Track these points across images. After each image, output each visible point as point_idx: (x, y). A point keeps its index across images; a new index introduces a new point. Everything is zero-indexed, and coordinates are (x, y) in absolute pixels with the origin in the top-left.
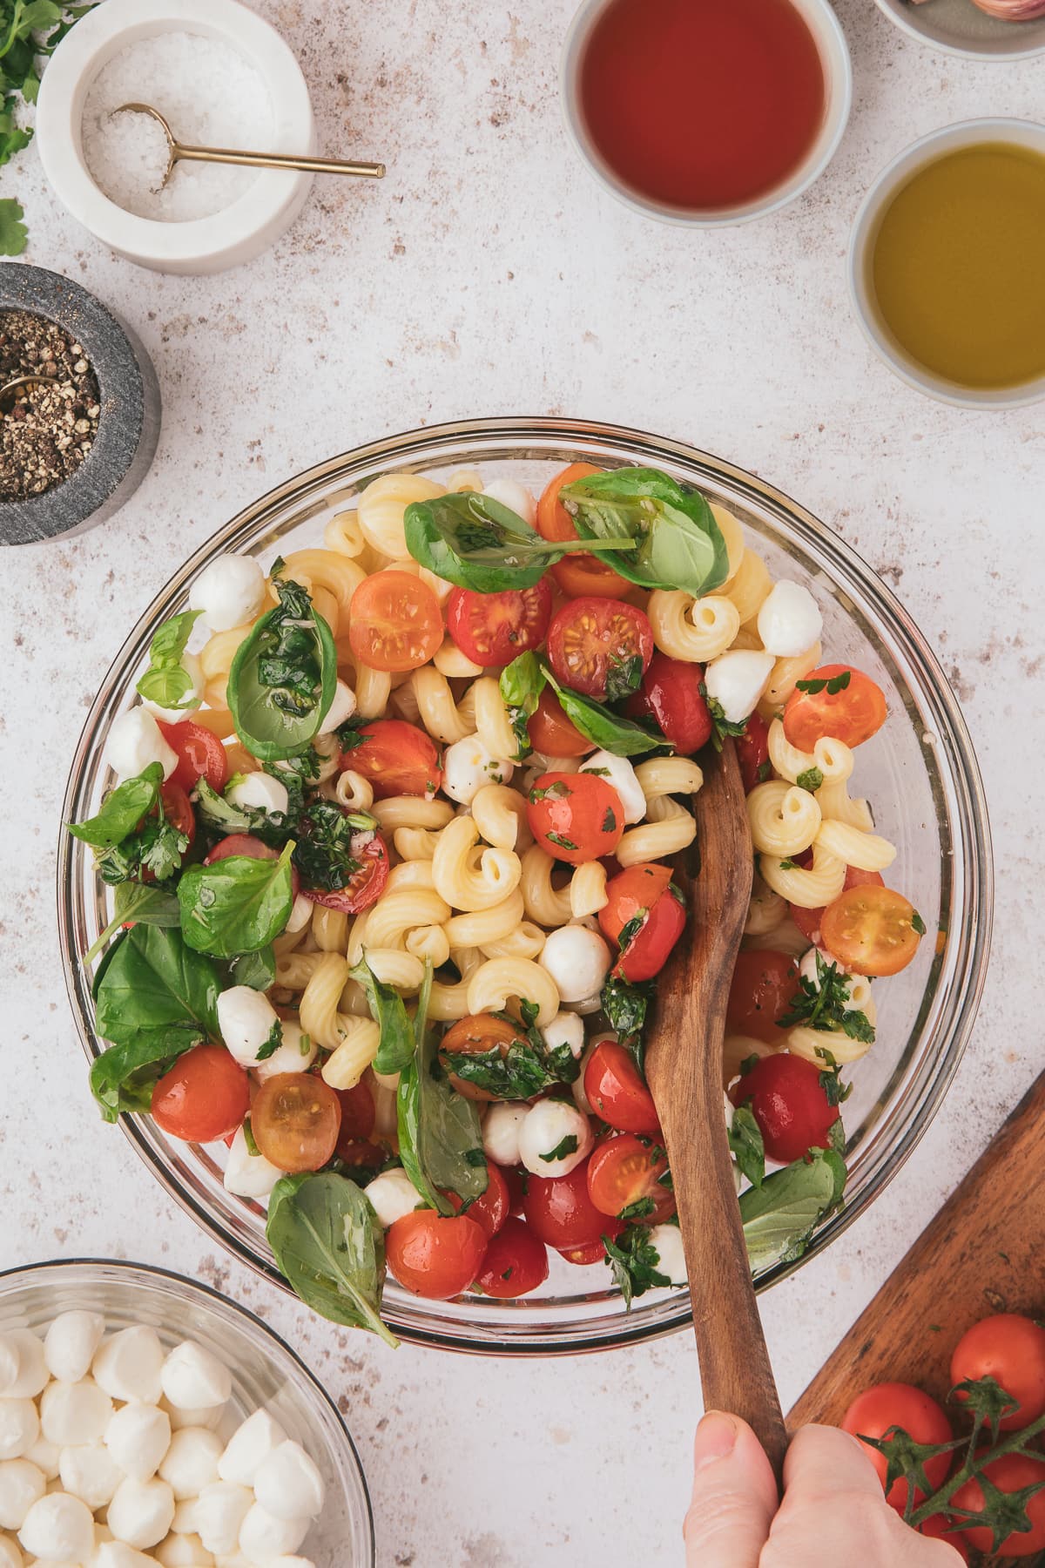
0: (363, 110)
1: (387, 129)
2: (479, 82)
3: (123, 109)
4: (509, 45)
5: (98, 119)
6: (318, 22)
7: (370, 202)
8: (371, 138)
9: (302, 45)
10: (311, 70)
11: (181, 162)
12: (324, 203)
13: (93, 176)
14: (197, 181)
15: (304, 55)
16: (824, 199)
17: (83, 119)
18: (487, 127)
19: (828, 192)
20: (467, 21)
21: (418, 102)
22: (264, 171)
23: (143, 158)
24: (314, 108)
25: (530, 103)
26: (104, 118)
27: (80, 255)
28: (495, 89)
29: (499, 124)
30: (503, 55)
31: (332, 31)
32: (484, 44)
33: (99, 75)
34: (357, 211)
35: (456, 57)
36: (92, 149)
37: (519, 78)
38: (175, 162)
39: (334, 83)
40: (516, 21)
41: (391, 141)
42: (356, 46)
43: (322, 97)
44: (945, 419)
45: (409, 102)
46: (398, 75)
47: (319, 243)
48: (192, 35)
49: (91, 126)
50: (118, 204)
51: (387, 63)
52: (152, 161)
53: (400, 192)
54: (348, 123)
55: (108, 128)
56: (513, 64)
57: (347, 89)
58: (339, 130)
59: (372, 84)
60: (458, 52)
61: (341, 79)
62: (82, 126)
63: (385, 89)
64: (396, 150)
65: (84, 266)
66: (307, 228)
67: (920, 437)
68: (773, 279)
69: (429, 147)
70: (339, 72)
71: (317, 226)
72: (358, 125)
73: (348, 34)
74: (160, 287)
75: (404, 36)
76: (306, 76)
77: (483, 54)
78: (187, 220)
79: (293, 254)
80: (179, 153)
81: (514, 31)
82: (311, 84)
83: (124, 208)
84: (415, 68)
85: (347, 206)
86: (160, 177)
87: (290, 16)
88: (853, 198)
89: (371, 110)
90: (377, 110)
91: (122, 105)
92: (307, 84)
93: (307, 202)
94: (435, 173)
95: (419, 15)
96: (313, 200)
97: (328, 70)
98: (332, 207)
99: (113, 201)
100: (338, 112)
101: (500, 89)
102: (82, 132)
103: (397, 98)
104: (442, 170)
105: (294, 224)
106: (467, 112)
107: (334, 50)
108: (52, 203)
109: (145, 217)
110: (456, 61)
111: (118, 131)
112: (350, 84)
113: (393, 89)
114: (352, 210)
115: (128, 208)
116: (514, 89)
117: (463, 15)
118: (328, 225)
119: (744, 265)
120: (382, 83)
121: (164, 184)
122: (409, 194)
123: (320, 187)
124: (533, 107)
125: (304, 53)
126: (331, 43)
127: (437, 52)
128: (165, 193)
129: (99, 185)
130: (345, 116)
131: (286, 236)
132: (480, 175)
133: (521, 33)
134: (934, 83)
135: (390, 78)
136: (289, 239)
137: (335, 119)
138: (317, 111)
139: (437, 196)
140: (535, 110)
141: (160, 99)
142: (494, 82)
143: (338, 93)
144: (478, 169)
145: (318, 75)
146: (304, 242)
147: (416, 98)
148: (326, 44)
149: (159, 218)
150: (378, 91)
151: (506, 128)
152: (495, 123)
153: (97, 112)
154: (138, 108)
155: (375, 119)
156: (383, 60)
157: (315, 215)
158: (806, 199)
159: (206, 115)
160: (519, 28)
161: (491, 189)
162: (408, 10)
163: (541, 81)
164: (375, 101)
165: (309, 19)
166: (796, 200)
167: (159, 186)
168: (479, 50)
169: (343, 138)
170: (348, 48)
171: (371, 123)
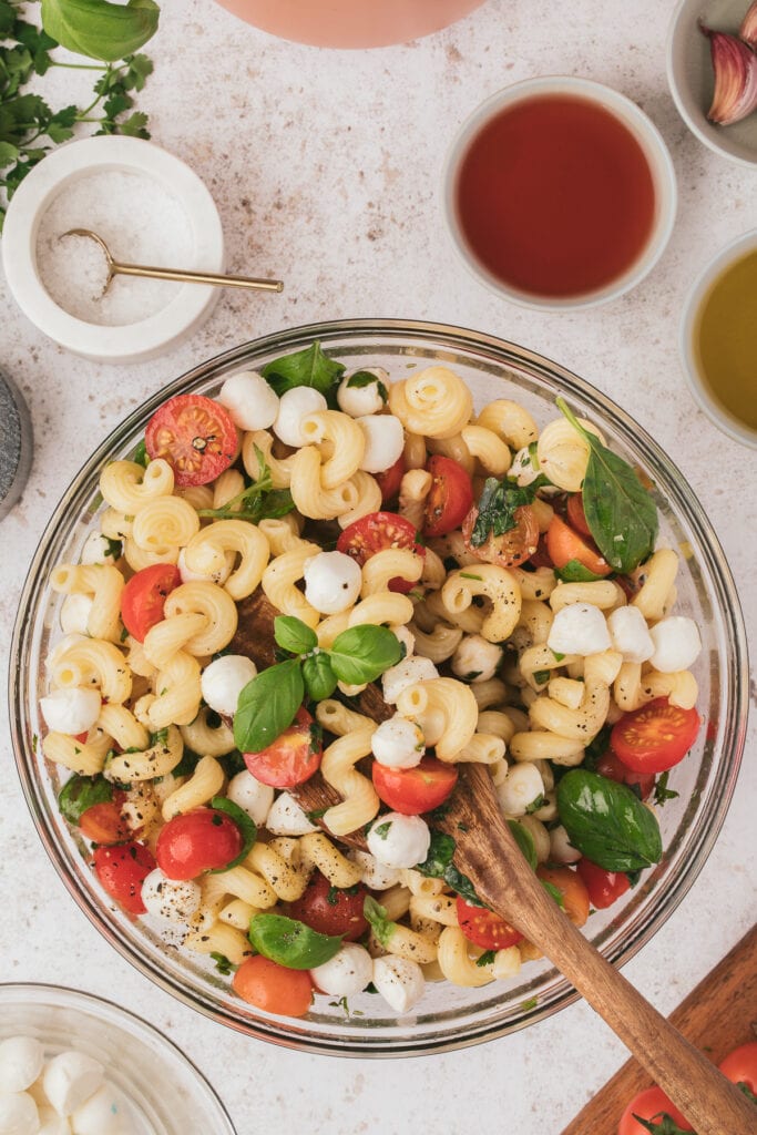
0: (263, 228)
1: (283, 243)
2: (358, 206)
3: (70, 233)
4: (383, 174)
5: (49, 242)
6: (226, 157)
7: (269, 303)
8: (270, 251)
9: (213, 176)
10: (220, 196)
11: (118, 276)
12: (232, 304)
13: (46, 288)
14: (131, 292)
15: (214, 185)
16: (642, 298)
17: (37, 241)
18: (366, 242)
19: (645, 292)
20: (348, 155)
21: (308, 222)
22: (186, 284)
23: (87, 273)
24: (224, 227)
25: (399, 222)
26: (55, 240)
27: (33, 349)
28: (371, 210)
29: (374, 239)
30: (377, 182)
31: (237, 163)
32: (362, 174)
33: (50, 206)
34: (259, 310)
35: (339, 184)
36: (45, 266)
37: (391, 201)
38: (113, 276)
39: (240, 206)
40: (388, 155)
41: (286, 253)
42: (257, 176)
43: (230, 218)
44: (742, 477)
45: (301, 221)
46: (292, 199)
47: (228, 337)
48: (125, 173)
49: (44, 248)
50: (66, 311)
51: (283, 189)
52: (94, 275)
53: (293, 295)
54: (251, 239)
55: (58, 249)
56: (385, 189)
57: (250, 211)
58: (244, 244)
59: (270, 208)
60: (340, 181)
61: (245, 203)
62: (37, 247)
63: (281, 211)
64: (290, 260)
65: (36, 358)
66: (218, 325)
67: (721, 492)
68: (600, 365)
69: (318, 258)
70: (243, 197)
71: (226, 323)
72: (259, 240)
73: (250, 166)
74: (98, 374)
75: (296, 168)
76: (216, 201)
77: (361, 182)
78: (124, 324)
79: (207, 346)
80: (116, 269)
81: (386, 163)
82: (221, 207)
83: (71, 314)
84: (305, 193)
85: (251, 306)
86: (101, 288)
87: (202, 152)
88: (664, 298)
89: (269, 228)
90: (274, 228)
91: (68, 230)
92: (218, 208)
93: (218, 304)
94: (323, 279)
95: (308, 150)
96: (223, 302)
97: (235, 196)
98: (238, 308)
99: (62, 307)
100: (243, 230)
101: (375, 210)
102: (37, 252)
103: (291, 218)
104: (328, 277)
105: (207, 322)
106: (349, 229)
107: (239, 180)
108: (9, 307)
109: (89, 321)
110: (340, 187)
111: (67, 252)
112: (253, 207)
113: (287, 211)
114: (255, 310)
115: (74, 313)
116: (387, 210)
117: (344, 151)
118: (236, 322)
119: (576, 352)
120: (279, 206)
121: (104, 293)
122: (302, 297)
123: (229, 291)
124: (403, 225)
125: (214, 182)
126: (237, 174)
127: (323, 180)
128: (105, 301)
129: (51, 295)
130: (248, 234)
131: (201, 332)
132: (360, 281)
133: (392, 165)
134: (729, 202)
135: (285, 201)
136: (204, 334)
137: (240, 236)
138: (226, 230)
139: (324, 297)
140: (405, 228)
141: (99, 224)
142: (370, 205)
143: (242, 215)
144: (359, 275)
145: (226, 200)
146: (216, 337)
147: (306, 218)
148: (233, 175)
149: (99, 323)
150: (276, 213)
151: (381, 242)
152: (372, 237)
153: (49, 236)
154: (82, 233)
155: (273, 236)
156: (280, 186)
157: (225, 314)
158: (627, 298)
159: (136, 236)
160: (391, 161)
161: (369, 291)
162: (299, 146)
163: (409, 203)
164: (273, 221)
165: (218, 154)
166: (619, 298)
167: (98, 295)
168: (357, 178)
169: (247, 251)
170: (251, 178)
171: (270, 239)
